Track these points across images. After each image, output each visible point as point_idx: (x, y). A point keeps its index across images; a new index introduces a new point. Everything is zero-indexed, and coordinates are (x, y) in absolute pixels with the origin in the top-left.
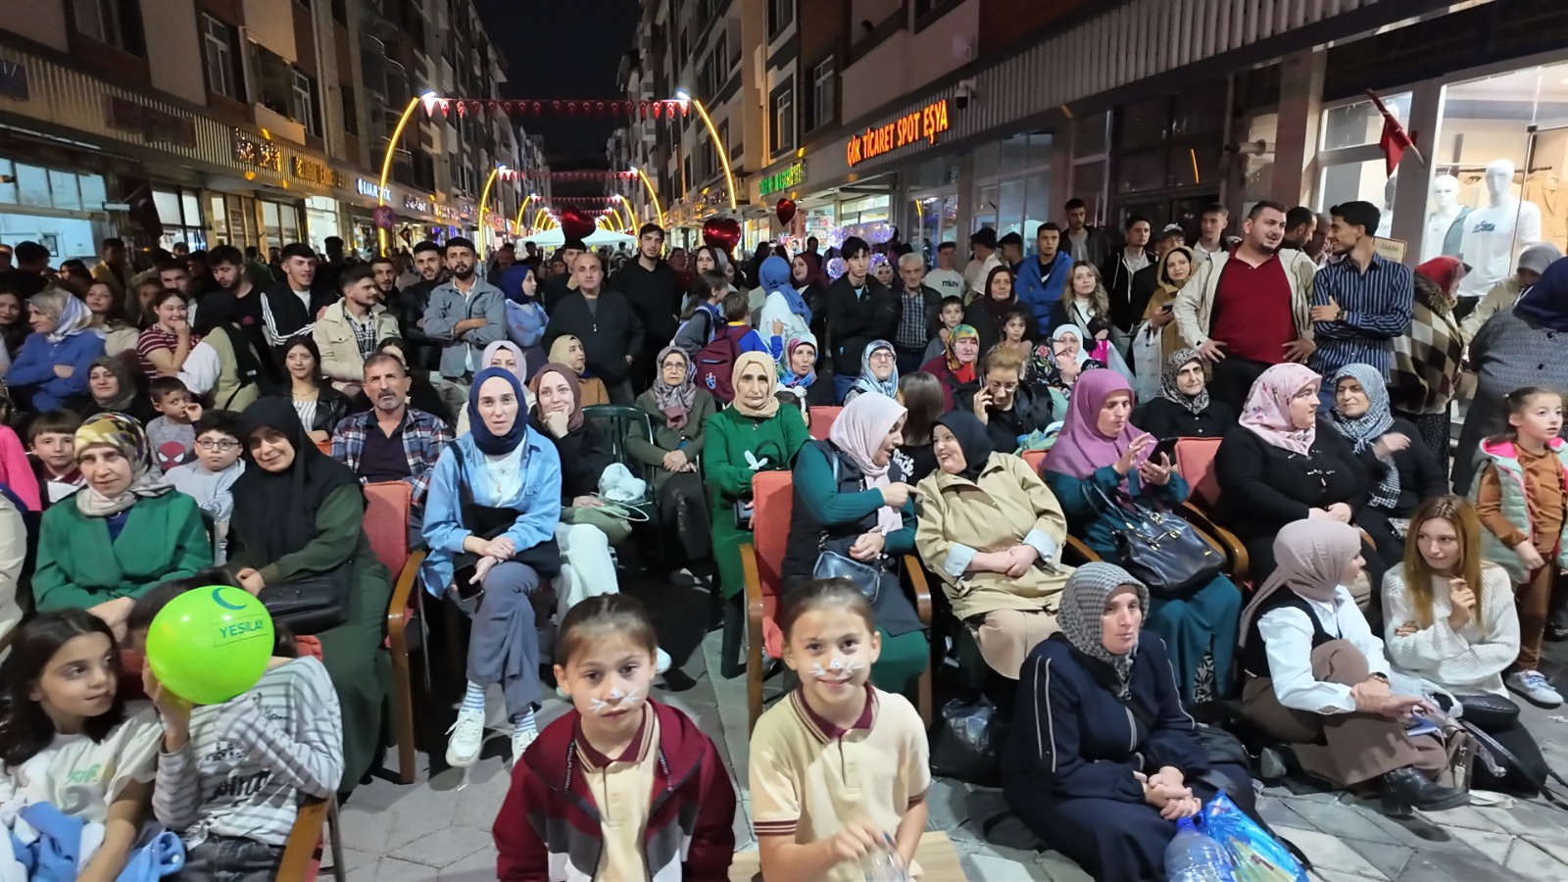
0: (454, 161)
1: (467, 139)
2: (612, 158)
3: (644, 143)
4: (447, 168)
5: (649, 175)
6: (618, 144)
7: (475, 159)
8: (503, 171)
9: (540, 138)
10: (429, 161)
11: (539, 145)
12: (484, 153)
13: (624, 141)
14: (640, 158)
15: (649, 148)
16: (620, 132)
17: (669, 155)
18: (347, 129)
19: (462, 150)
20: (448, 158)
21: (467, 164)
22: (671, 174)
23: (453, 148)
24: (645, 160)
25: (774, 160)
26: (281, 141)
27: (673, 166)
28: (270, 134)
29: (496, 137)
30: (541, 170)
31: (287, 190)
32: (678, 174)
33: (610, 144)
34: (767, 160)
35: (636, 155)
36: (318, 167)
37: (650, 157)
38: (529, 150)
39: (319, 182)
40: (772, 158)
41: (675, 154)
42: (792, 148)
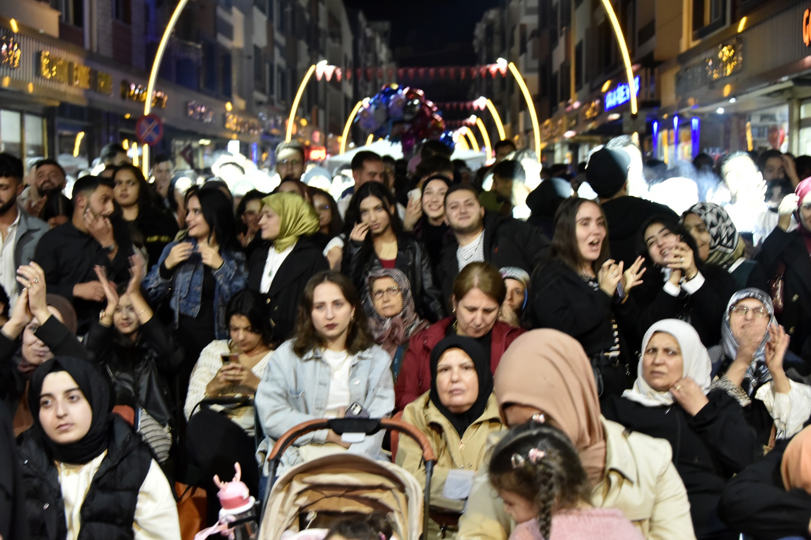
0: (260, 57)
1: (282, 29)
2: (481, 50)
3: (523, 27)
4: (249, 66)
5: (525, 71)
6: (489, 31)
7: (291, 55)
8: (323, 69)
9: (386, 25)
10: (227, 57)
11: (384, 35)
12: (303, 46)
13: (497, 26)
14: (516, 48)
15: (529, 32)
16: (492, 14)
17: (554, 42)
18: (117, 16)
19: (272, 41)
20: (252, 52)
21: (279, 60)
22: (556, 66)
23: (261, 39)
24: (523, 50)
25: (697, 42)
26: (30, 32)
27: (559, 56)
28: (19, 25)
29: (323, 24)
30: (384, 67)
31: (31, 96)
32: (565, 67)
33: (479, 30)
34: (687, 42)
35: (512, 43)
36: (71, 65)
37: (529, 45)
38: (369, 45)
39: (70, 83)
40: (694, 39)
41: (562, 41)
42: (723, 22)
